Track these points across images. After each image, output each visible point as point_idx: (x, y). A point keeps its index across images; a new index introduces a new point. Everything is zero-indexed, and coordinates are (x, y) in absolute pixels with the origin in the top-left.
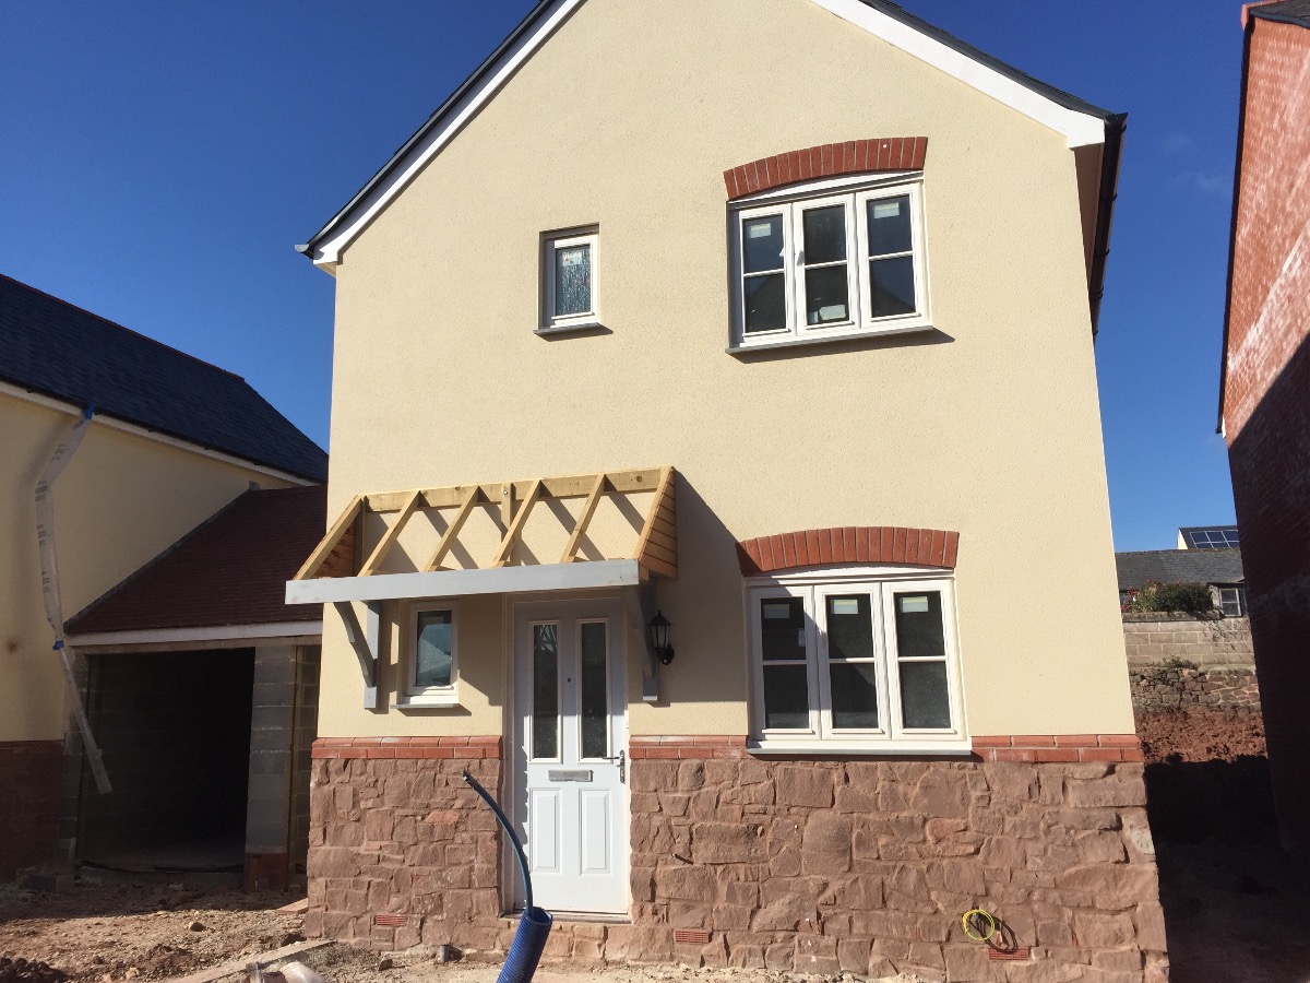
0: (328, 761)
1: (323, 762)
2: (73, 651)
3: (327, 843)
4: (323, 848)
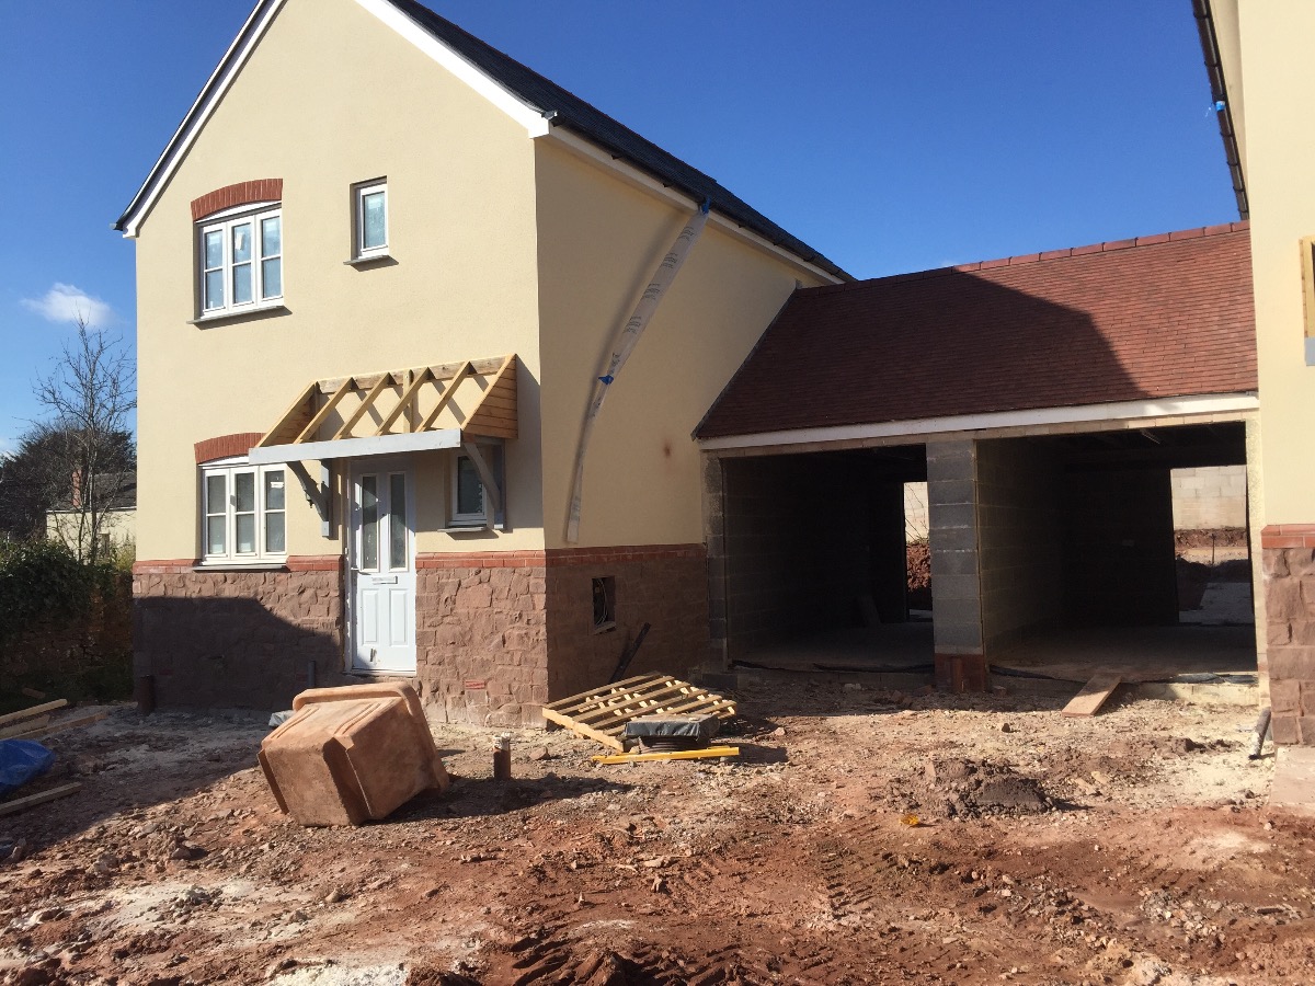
0: (1285, 550)
2: (706, 455)
4: (1289, 647)
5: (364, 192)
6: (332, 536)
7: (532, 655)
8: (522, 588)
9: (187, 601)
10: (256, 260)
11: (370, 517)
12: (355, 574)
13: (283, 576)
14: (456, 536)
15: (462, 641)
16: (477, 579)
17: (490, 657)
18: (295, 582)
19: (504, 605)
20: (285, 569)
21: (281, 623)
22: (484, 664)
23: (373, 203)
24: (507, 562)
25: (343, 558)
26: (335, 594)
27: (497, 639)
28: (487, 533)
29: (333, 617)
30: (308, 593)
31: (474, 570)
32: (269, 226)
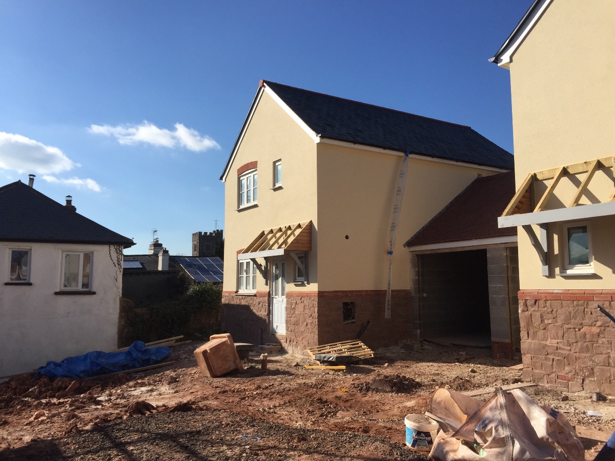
0: (526, 300)
1: (524, 301)
2: (411, 253)
3: (530, 338)
4: (528, 341)
5: (277, 164)
6: (267, 284)
7: (314, 330)
8: (311, 305)
9: (233, 305)
10: (252, 188)
11: (277, 278)
12: (273, 298)
13: (255, 298)
14: (296, 285)
15: (296, 324)
16: (300, 302)
17: (303, 330)
18: (258, 300)
19: (307, 311)
20: (255, 296)
21: (254, 314)
22: (302, 332)
23: (279, 167)
24: (308, 295)
25: (269, 292)
26: (267, 305)
27: (305, 324)
28: (303, 285)
29: (266, 313)
30: (261, 304)
31: (300, 298)
32: (256, 176)
